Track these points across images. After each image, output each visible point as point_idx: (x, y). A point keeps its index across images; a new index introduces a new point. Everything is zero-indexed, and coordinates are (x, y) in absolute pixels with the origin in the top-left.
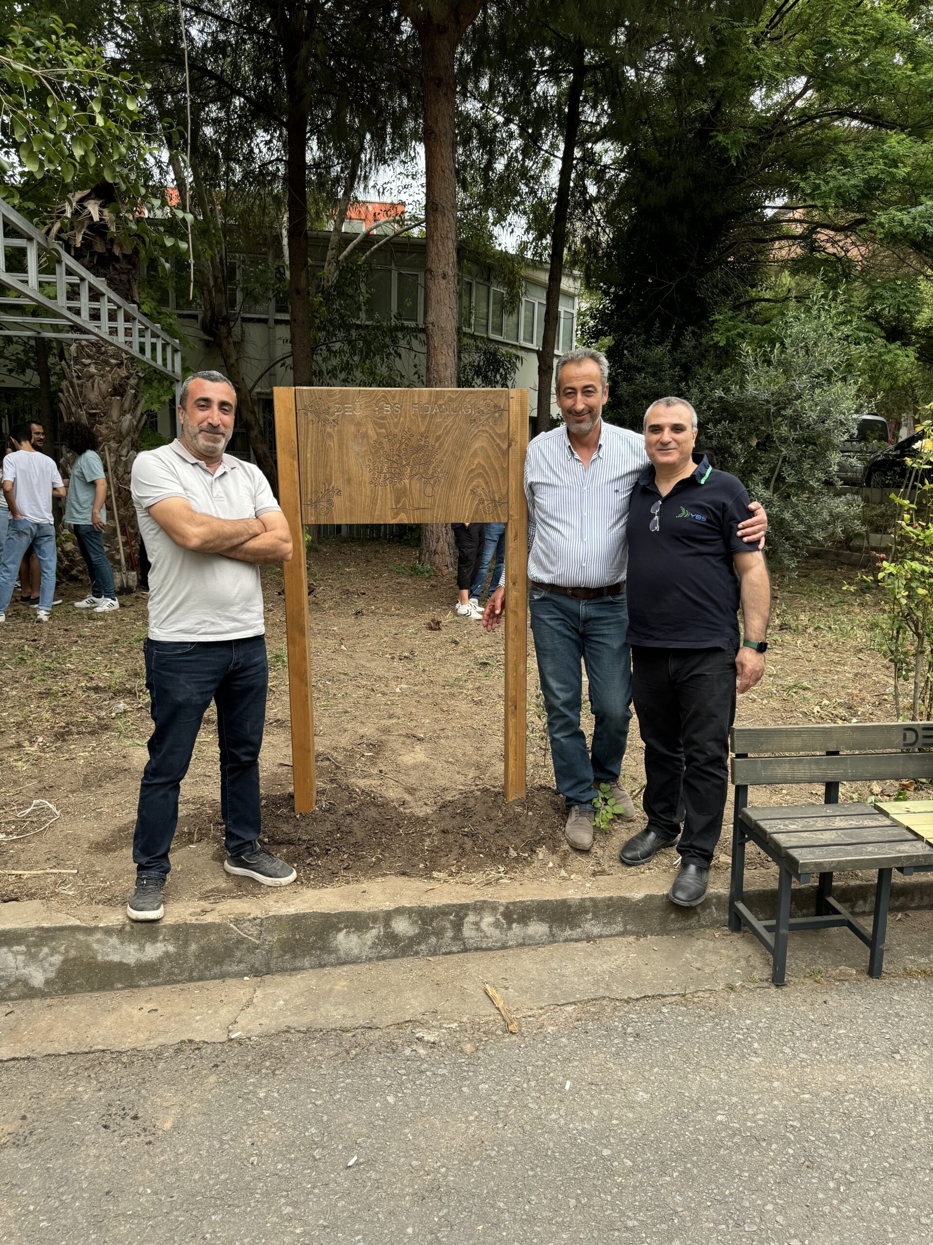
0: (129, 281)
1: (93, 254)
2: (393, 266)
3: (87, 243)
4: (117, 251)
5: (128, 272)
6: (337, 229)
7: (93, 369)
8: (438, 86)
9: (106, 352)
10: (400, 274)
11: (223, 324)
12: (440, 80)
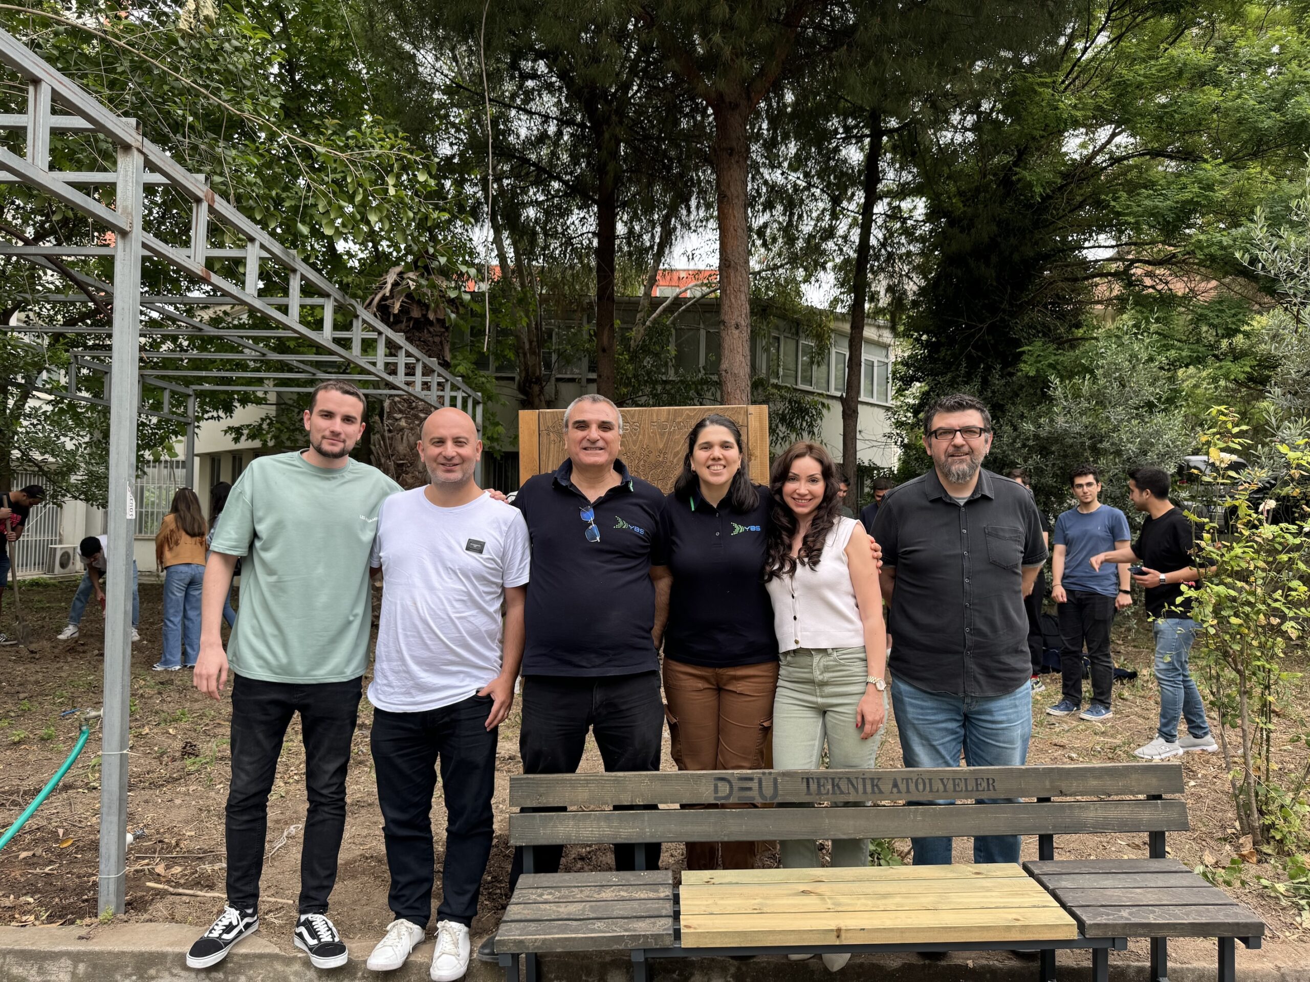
0: (441, 342)
1: (409, 319)
2: (702, 326)
3: (404, 310)
4: (431, 316)
5: (442, 334)
6: (647, 294)
7: (403, 423)
8: (731, 155)
9: (416, 407)
10: (708, 332)
11: (536, 383)
12: (732, 149)
